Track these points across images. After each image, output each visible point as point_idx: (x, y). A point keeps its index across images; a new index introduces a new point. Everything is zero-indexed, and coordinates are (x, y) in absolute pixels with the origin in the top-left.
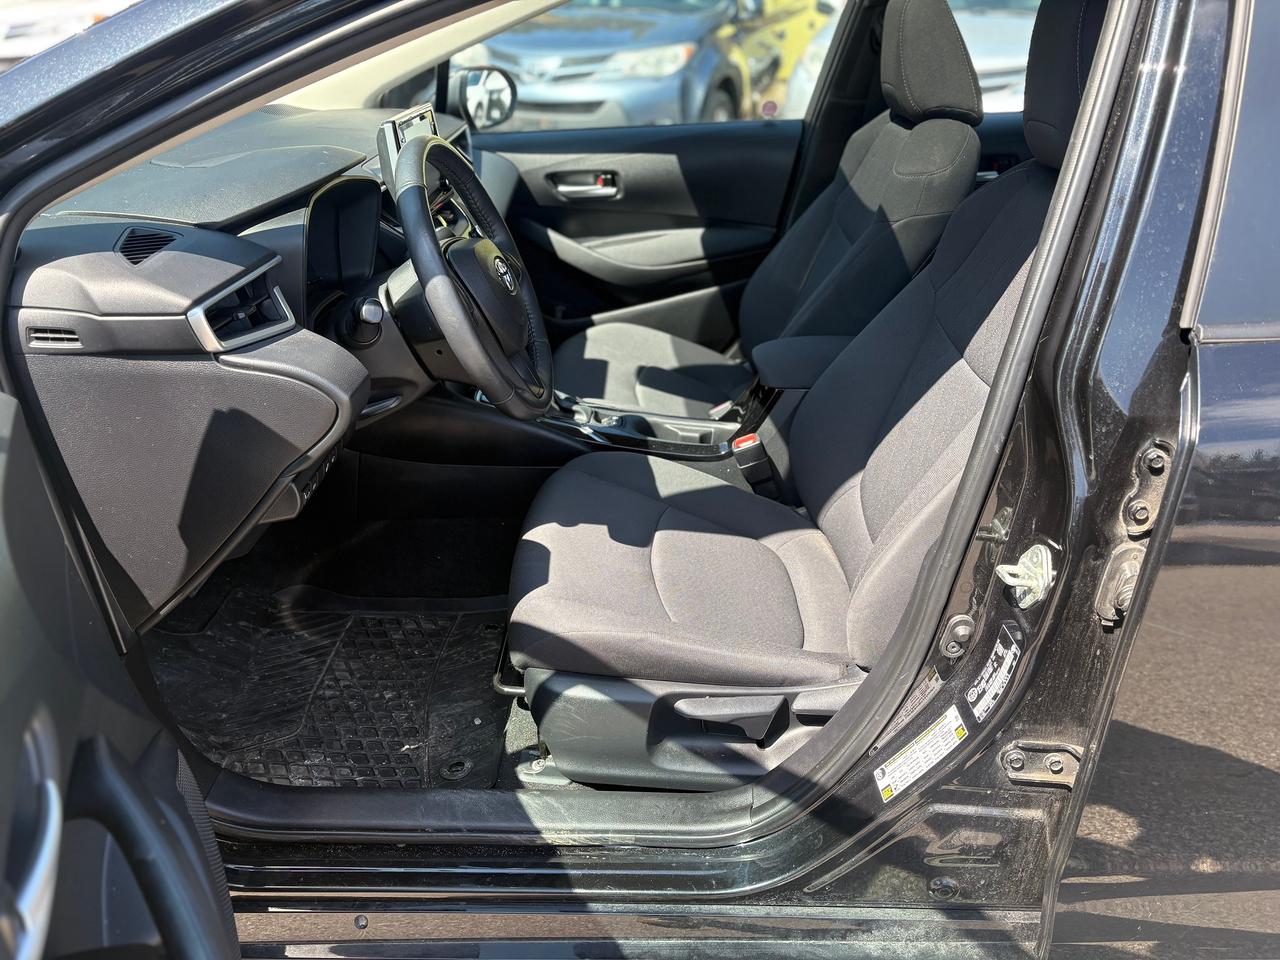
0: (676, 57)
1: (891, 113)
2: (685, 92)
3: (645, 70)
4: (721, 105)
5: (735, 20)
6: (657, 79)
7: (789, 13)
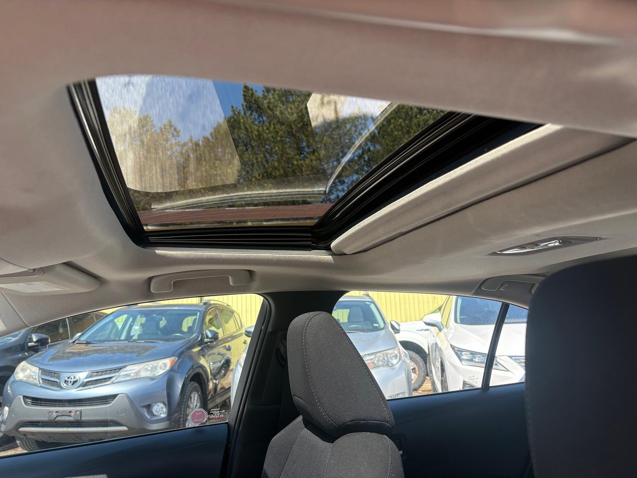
0: (165, 365)
1: (303, 420)
2: (170, 384)
3: (143, 374)
4: (195, 389)
5: (201, 343)
6: (152, 379)
7: (233, 337)
